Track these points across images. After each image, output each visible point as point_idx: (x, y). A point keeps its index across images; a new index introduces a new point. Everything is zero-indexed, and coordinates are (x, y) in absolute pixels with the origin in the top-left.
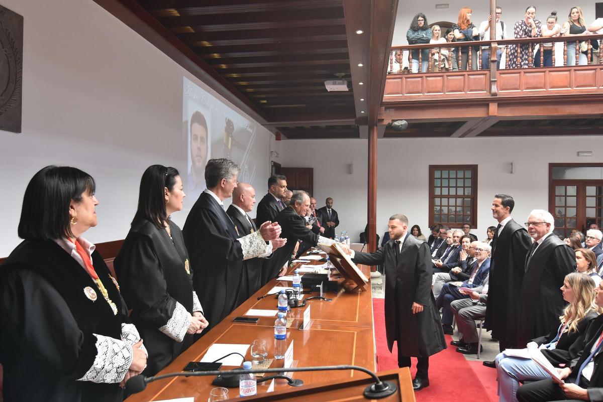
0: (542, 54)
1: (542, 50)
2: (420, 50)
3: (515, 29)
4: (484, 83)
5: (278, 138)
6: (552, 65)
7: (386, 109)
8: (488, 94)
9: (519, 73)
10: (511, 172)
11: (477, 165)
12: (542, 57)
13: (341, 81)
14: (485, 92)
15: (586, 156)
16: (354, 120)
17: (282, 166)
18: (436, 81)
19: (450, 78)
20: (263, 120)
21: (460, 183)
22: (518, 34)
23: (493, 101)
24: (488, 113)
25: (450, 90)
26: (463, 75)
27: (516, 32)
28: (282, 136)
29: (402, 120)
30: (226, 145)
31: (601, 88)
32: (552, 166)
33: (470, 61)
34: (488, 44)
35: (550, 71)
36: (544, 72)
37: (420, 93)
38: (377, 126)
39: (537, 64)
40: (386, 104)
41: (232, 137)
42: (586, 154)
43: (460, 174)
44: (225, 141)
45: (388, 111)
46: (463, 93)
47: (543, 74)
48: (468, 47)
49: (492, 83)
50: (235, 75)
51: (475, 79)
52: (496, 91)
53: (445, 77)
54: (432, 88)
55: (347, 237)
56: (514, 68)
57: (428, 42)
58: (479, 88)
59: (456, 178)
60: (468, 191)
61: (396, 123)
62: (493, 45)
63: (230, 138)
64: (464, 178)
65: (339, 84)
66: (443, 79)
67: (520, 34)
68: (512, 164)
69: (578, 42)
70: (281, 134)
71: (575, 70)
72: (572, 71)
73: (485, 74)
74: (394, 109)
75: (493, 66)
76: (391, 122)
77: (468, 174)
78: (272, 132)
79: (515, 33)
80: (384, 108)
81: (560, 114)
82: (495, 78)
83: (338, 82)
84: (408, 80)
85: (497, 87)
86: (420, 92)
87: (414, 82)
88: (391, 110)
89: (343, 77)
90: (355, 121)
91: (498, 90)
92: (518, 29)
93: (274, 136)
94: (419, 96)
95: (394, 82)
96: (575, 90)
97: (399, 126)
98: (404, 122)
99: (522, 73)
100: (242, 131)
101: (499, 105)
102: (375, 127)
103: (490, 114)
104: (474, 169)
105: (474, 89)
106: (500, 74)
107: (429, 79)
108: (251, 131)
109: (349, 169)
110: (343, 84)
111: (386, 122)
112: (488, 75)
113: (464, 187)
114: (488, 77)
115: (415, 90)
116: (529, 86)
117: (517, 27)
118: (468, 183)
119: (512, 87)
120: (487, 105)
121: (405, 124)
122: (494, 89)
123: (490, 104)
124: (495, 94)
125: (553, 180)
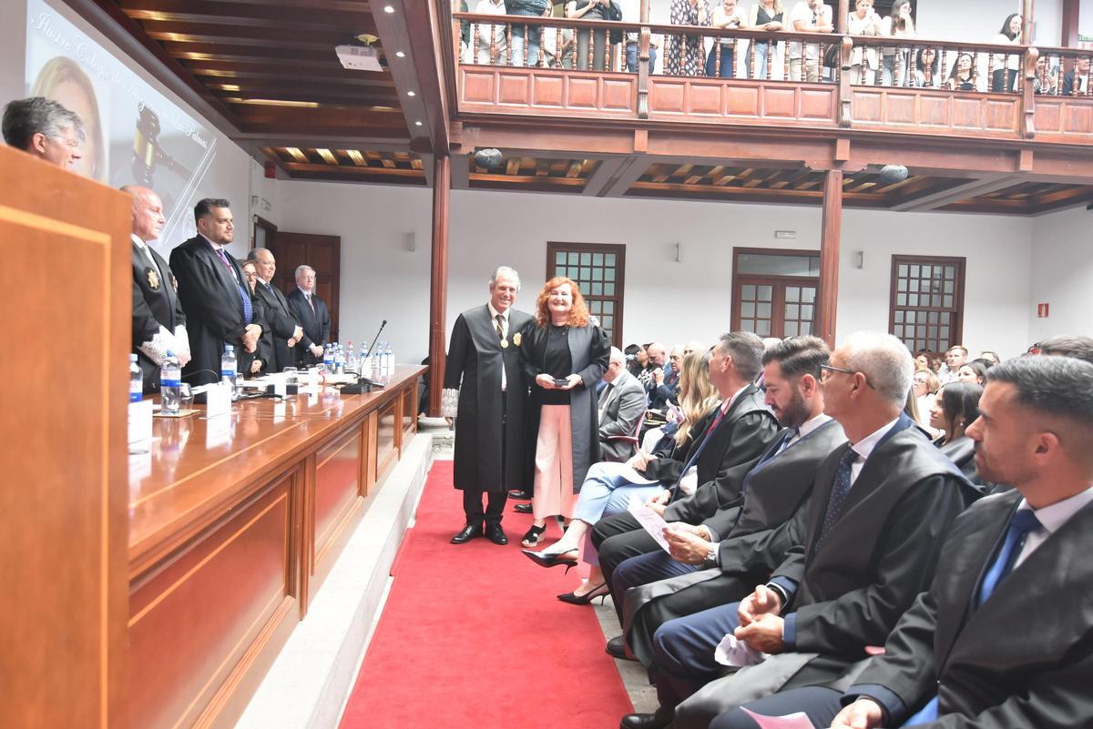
0: (718, 56)
1: (718, 49)
2: (526, 27)
3: (673, 9)
4: (628, 94)
5: (270, 174)
6: (733, 76)
7: (466, 125)
8: (635, 114)
9: (683, 83)
10: (677, 260)
11: (625, 245)
12: (718, 61)
13: (366, 50)
14: (630, 111)
15: (786, 238)
16: (408, 141)
17: (279, 230)
18: (551, 85)
19: (573, 81)
20: (232, 127)
21: (597, 274)
22: (676, 18)
23: (642, 126)
24: (633, 147)
25: (574, 102)
26: (596, 79)
27: (674, 14)
28: (278, 170)
29: (492, 148)
30: (140, 158)
31: (801, 119)
32: (738, 252)
33: (607, 55)
34: (636, 28)
35: (729, 86)
36: (720, 85)
37: (522, 102)
38: (449, 155)
39: (709, 71)
40: (464, 118)
41: (155, 145)
42: (786, 235)
43: (598, 260)
44: (136, 147)
45: (468, 130)
46: (595, 109)
47: (718, 88)
48: (605, 30)
49: (641, 96)
50: (156, 16)
51: (614, 87)
52: (647, 111)
53: (567, 79)
54: (545, 96)
55: (389, 351)
56: (675, 76)
57: (541, 13)
58: (620, 104)
59: (592, 267)
60: (610, 290)
61: (482, 153)
62: (645, 31)
63: (150, 147)
64: (604, 267)
65: (363, 54)
66: (564, 83)
67: (680, 17)
68: (678, 246)
69: (771, 41)
70: (277, 168)
71: (766, 88)
72: (762, 89)
73: (631, 81)
74: (479, 129)
75: (643, 67)
76: (473, 151)
77: (611, 260)
78: (255, 158)
79: (672, 16)
80: (461, 123)
81: (741, 157)
82: (645, 88)
83: (360, 49)
84: (506, 77)
85: (648, 103)
86: (525, 101)
87: (513, 82)
88: (474, 129)
89: (371, 43)
90: (410, 144)
91: (648, 109)
92: (677, 10)
93: (260, 170)
94: (522, 108)
95: (481, 79)
96: (763, 120)
97: (486, 158)
98: (496, 153)
99: (688, 85)
100: (183, 139)
101: (651, 135)
102: (447, 158)
103: (636, 149)
104: (619, 251)
105: (612, 103)
106: (655, 82)
107: (539, 79)
108: (204, 144)
109: (409, 241)
110: (370, 55)
111: (465, 150)
112: (635, 82)
113: (603, 282)
114: (635, 87)
115: (517, 98)
116: (697, 108)
117: (676, 6)
118: (610, 275)
119: (671, 107)
120: (632, 134)
121: (497, 157)
122: (644, 107)
123: (636, 131)
124: (644, 116)
125: (738, 275)
